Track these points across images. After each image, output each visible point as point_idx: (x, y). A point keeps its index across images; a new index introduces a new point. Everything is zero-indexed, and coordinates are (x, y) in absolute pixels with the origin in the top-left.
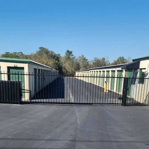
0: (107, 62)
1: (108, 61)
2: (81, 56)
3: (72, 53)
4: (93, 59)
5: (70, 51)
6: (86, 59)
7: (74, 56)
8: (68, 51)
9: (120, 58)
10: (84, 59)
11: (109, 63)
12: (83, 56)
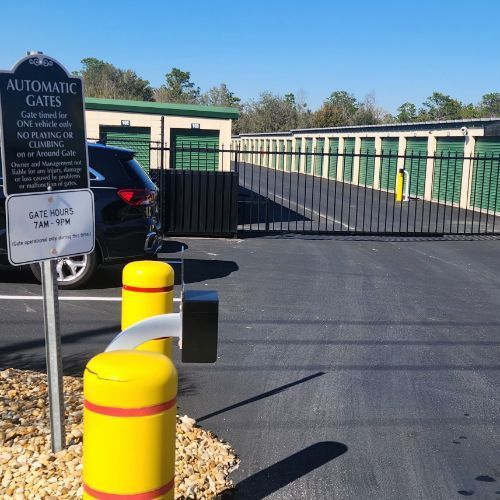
0: (300, 108)
1: (305, 106)
2: (219, 88)
3: (188, 77)
4: (257, 99)
5: (182, 70)
6: (233, 96)
7: (195, 88)
8: (176, 72)
9: (336, 94)
10: (229, 96)
11: (309, 112)
12: (224, 87)
